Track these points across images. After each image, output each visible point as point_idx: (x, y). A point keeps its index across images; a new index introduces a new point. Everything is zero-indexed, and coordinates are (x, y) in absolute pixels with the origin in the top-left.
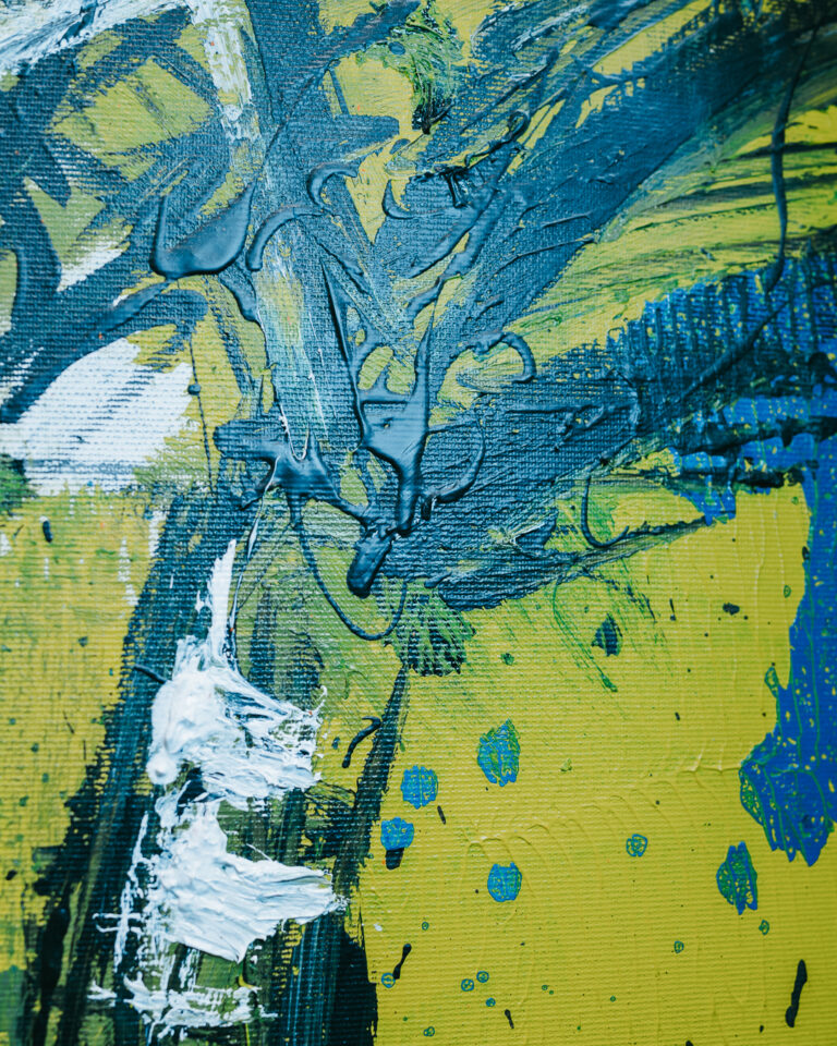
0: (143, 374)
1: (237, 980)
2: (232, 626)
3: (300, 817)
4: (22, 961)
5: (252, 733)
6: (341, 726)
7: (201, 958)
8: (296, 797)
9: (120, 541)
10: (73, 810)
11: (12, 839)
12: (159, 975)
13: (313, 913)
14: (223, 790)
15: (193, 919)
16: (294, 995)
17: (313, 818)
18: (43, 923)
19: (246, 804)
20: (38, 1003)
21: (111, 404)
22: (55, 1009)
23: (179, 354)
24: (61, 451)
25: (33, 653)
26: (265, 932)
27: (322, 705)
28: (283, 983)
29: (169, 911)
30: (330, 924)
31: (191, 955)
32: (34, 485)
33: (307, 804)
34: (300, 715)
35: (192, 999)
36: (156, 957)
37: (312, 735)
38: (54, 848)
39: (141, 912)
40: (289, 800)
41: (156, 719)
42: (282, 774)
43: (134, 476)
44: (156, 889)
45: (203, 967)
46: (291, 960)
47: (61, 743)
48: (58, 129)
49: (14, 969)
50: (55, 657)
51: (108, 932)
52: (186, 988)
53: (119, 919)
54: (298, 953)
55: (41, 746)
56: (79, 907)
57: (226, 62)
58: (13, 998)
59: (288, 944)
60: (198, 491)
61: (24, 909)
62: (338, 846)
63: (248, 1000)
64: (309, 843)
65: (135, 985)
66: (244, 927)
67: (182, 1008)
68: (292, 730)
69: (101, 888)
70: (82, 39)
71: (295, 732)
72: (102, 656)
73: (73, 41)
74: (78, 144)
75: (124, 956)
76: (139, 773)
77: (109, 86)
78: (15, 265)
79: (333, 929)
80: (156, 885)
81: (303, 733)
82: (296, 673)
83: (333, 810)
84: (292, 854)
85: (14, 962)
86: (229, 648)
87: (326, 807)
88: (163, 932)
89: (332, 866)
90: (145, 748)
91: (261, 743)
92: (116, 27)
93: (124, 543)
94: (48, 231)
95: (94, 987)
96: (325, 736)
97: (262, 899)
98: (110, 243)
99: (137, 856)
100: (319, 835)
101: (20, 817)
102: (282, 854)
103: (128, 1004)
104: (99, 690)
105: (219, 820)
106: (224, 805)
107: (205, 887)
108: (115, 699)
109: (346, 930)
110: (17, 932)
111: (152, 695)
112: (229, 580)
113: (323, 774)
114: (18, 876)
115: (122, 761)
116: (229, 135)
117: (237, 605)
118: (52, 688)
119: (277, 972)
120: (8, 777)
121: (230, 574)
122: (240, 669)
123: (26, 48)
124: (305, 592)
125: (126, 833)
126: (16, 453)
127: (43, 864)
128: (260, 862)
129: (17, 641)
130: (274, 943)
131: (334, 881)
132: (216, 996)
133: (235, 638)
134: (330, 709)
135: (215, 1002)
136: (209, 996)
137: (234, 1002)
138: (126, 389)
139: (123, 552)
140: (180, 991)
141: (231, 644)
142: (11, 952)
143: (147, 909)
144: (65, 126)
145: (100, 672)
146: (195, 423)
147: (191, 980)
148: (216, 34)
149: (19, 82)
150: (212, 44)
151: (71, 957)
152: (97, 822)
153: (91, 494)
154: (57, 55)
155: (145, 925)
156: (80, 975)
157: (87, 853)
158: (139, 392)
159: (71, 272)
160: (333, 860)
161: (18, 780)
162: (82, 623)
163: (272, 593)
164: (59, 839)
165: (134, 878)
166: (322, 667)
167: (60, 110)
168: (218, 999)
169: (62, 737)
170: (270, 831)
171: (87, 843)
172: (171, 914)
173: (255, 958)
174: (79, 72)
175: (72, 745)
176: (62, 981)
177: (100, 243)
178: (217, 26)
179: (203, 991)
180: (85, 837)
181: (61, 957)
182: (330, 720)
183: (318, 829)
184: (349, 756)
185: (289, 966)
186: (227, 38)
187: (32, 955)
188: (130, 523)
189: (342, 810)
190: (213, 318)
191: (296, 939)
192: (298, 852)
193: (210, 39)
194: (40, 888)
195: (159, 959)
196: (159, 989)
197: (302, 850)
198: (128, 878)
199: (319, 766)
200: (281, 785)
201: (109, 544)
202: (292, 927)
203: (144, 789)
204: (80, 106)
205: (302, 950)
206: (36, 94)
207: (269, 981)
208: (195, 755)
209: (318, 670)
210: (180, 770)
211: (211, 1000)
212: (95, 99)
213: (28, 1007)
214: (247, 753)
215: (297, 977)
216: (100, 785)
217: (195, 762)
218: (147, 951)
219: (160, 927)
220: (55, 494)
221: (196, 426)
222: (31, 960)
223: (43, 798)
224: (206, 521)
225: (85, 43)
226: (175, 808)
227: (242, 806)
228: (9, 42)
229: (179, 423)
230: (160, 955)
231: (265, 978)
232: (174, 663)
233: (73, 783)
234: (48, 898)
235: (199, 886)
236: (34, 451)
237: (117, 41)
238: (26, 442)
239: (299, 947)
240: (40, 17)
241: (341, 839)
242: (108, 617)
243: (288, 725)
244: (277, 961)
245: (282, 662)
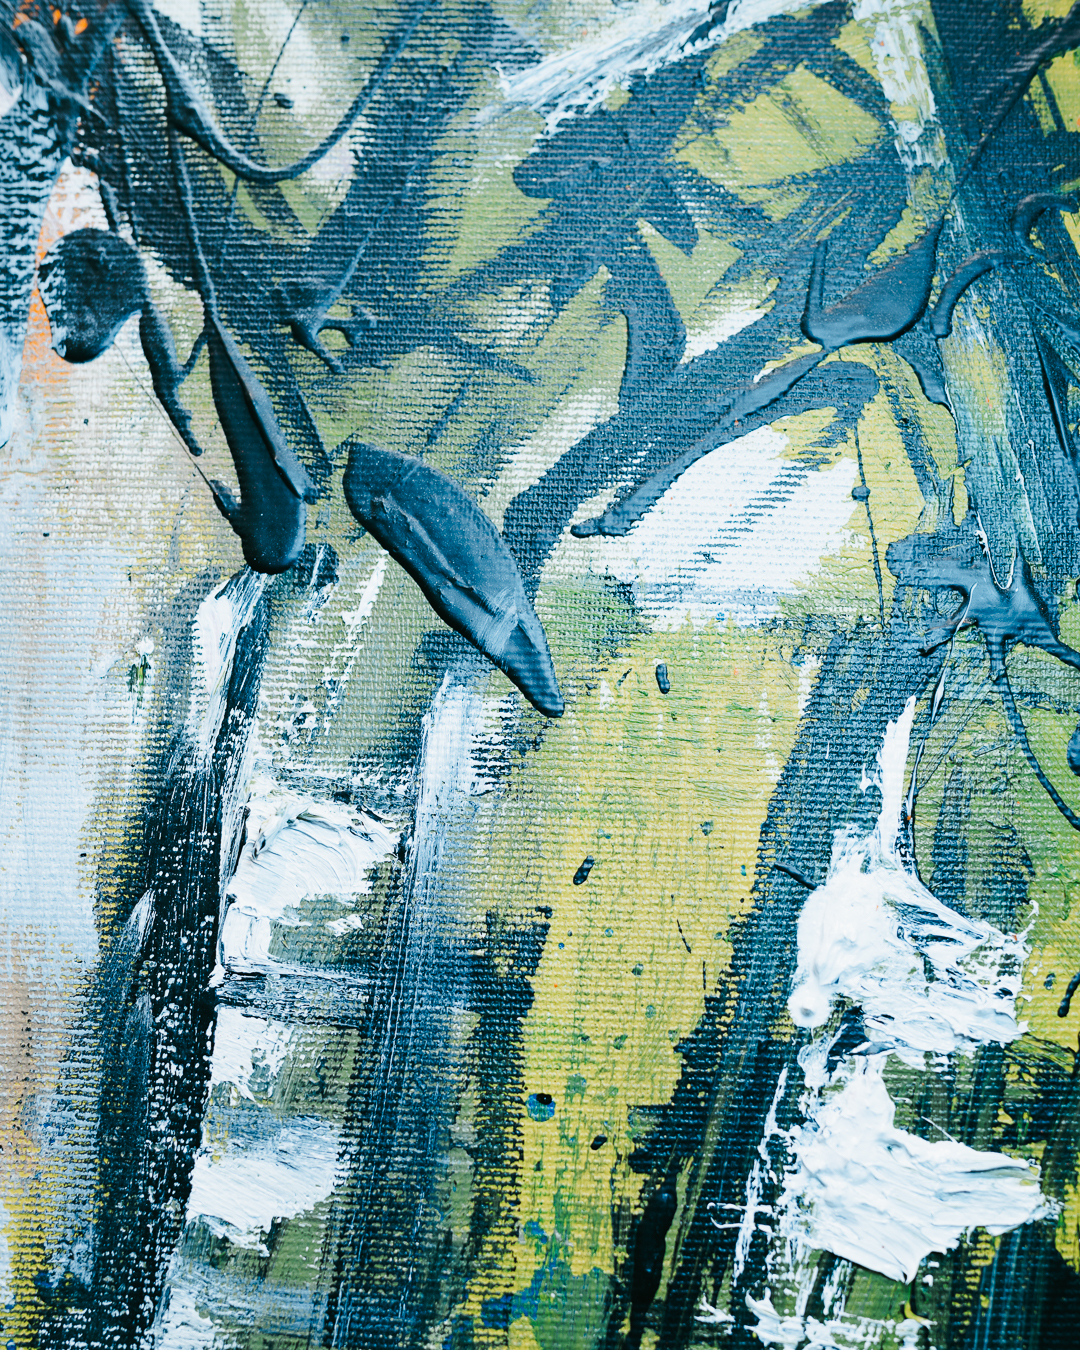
0: (793, 473)
1: (902, 1308)
2: (909, 813)
3: (998, 1082)
4: (608, 1262)
5: (933, 962)
6: (1058, 958)
7: (854, 1273)
8: (993, 1054)
9: (760, 693)
10: (685, 1056)
11: (602, 1093)
12: (794, 1294)
13: (1014, 1218)
14: (892, 1040)
15: (843, 1218)
16: (981, 1337)
17: (1015, 1085)
18: (640, 1211)
19: (924, 1061)
20: (626, 1321)
21: (750, 511)
22: (649, 1332)
23: (841, 447)
24: (682, 573)
25: (639, 841)
26: (945, 1243)
27: (1031, 927)
28: (967, 1318)
29: (811, 1205)
30: (1035, 1236)
31: (839, 1269)
32: (646, 617)
33: (1008, 1066)
34: (999, 939)
35: (839, 1332)
36: (791, 1269)
37: (1016, 968)
38: (659, 1107)
39: (773, 1204)
40: (982, 1058)
41: (803, 938)
42: (972, 1020)
43: (778, 608)
44: (795, 1172)
45: (855, 1286)
46: (979, 1285)
47: (673, 964)
48: (680, 157)
49: (597, 1272)
50: (668, 847)
51: (727, 1229)
52: (831, 1315)
53: (743, 1212)
54: (989, 1277)
55: (647, 967)
56: (689, 1193)
57: (900, 67)
58: (593, 1313)
59: (975, 1263)
60: (865, 630)
61: (613, 1191)
62: (1049, 1126)
63: (916, 1339)
64: (1010, 1121)
65: (761, 1307)
66: (914, 1234)
67: (824, 1343)
68: (988, 961)
69: (720, 1168)
70: (711, 43)
71: (993, 964)
72: (732, 848)
73: (701, 45)
74: (708, 175)
75: (746, 1262)
76: (777, 1012)
77: (747, 100)
78: (625, 330)
79: (1038, 1244)
80: (795, 1167)
81: (1003, 965)
82: (995, 882)
83: (1043, 1075)
84: (984, 1134)
85: (597, 1262)
86: (905, 844)
87: (1034, 1071)
88: (803, 1234)
89: (1041, 1155)
90: (787, 976)
91: (946, 976)
92: (756, 27)
93: (764, 696)
94: (669, 286)
95: (705, 1306)
96: (1035, 971)
97: (941, 1196)
98: (749, 302)
99: (771, 1126)
100: (1023, 1109)
101: (614, 1062)
102: (971, 1134)
103: (751, 1332)
104: (726, 894)
105: (886, 1081)
106: (893, 1061)
107: (863, 1174)
108: (748, 907)
109: (1058, 1248)
110: (603, 1222)
111: (798, 904)
112: (906, 751)
113: (1031, 1024)
114: (609, 1143)
115: (754, 992)
116: (906, 160)
117: (916, 786)
118: (663, 889)
119: (959, 1301)
120: (601, 1007)
121: (907, 741)
122: (918, 872)
123: (639, 55)
124: (1009, 771)
125: (757, 1095)
126: (623, 574)
127: (642, 1130)
128: (940, 1143)
129: (619, 824)
130: (955, 1260)
131: (1042, 1176)
132: (871, 1330)
133: (913, 830)
134: (1042, 933)
135: (869, 1338)
136: (862, 1329)
137: (896, 1340)
138: (770, 492)
139: (763, 708)
140: (821, 1318)
141: (907, 837)
142: (594, 1249)
143: (781, 1201)
144: (691, 153)
145: (728, 870)
146: (861, 538)
147: (838, 1304)
148: (887, 32)
149: (630, 100)
150: (881, 44)
151: (674, 1260)
152: (717, 1075)
153: (722, 630)
154: (679, 64)
155: (778, 1222)
156: (686, 1286)
157: (704, 1116)
158: (787, 496)
159: (698, 339)
160: (1042, 1146)
161: (613, 1013)
162: (707, 803)
163: (964, 769)
164: (666, 1097)
165: (765, 1156)
166: (1033, 874)
167: (683, 133)
168: (874, 1334)
169: (676, 956)
170: (955, 1101)
171: (703, 1104)
172: (814, 1209)
173: (929, 1279)
174: (709, 83)
175: (687, 967)
176: (661, 1294)
177: (736, 302)
178: (887, 21)
179: (855, 1321)
180: (701, 1095)
181: (661, 1259)
182: (1042, 949)
183: (1022, 1101)
184: (1067, 1001)
185: (976, 1294)
186: (901, 34)
187: (622, 1255)
188: (772, 670)
189: (1055, 1076)
190: (886, 399)
191: (987, 1256)
192: (993, 1132)
193: (878, 38)
194: (638, 1162)
195: (795, 1271)
196: (793, 1314)
197: (1000, 1130)
198: (758, 1155)
199: (1024, 1012)
200: (973, 1036)
201: (744, 697)
202: (982, 1238)
203: (784, 1033)
204: (710, 127)
205: (994, 1272)
206: (653, 113)
207: (947, 1313)
208: (853, 989)
209: (1026, 878)
210: (833, 1008)
211: (865, 1335)
212: (729, 118)
213: (613, 1328)
214: (927, 989)
215: (985, 1310)
216: (724, 1024)
217: (855, 998)
218: (779, 1259)
219: (796, 1226)
220: (673, 629)
221: (864, 541)
222: (621, 1262)
223: (646, 1038)
224: (875, 670)
225: (713, 48)
226: (824, 1061)
227: (917, 1062)
228: (618, 48)
229: (842, 537)
230: (796, 1266)
231: (941, 1308)
232: (829, 861)
233: (687, 1018)
234: (648, 1178)
235: (856, 1172)
236: (646, 573)
237: (757, 44)
238: (636, 560)
239: (990, 1268)
240: (657, 17)
241: (1054, 1118)
242: (742, 796)
243: (983, 953)
244: (959, 1285)
245: (977, 865)
